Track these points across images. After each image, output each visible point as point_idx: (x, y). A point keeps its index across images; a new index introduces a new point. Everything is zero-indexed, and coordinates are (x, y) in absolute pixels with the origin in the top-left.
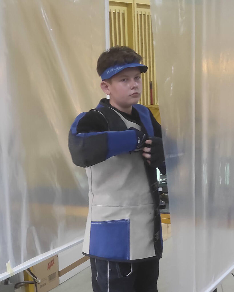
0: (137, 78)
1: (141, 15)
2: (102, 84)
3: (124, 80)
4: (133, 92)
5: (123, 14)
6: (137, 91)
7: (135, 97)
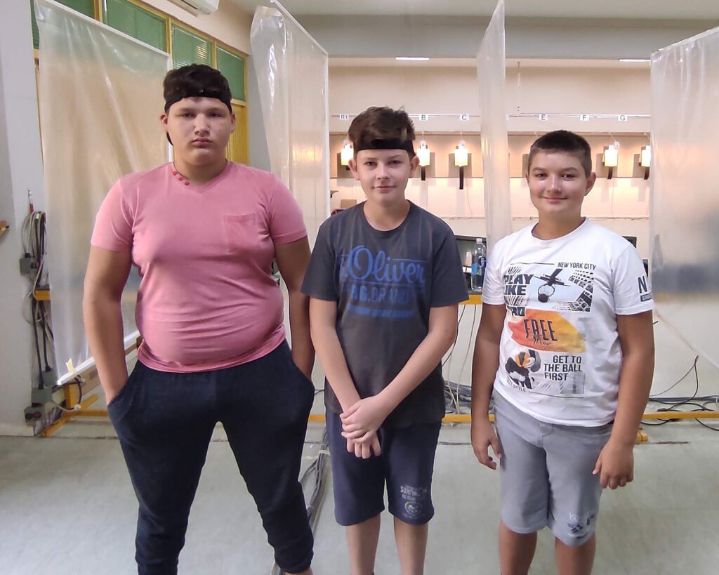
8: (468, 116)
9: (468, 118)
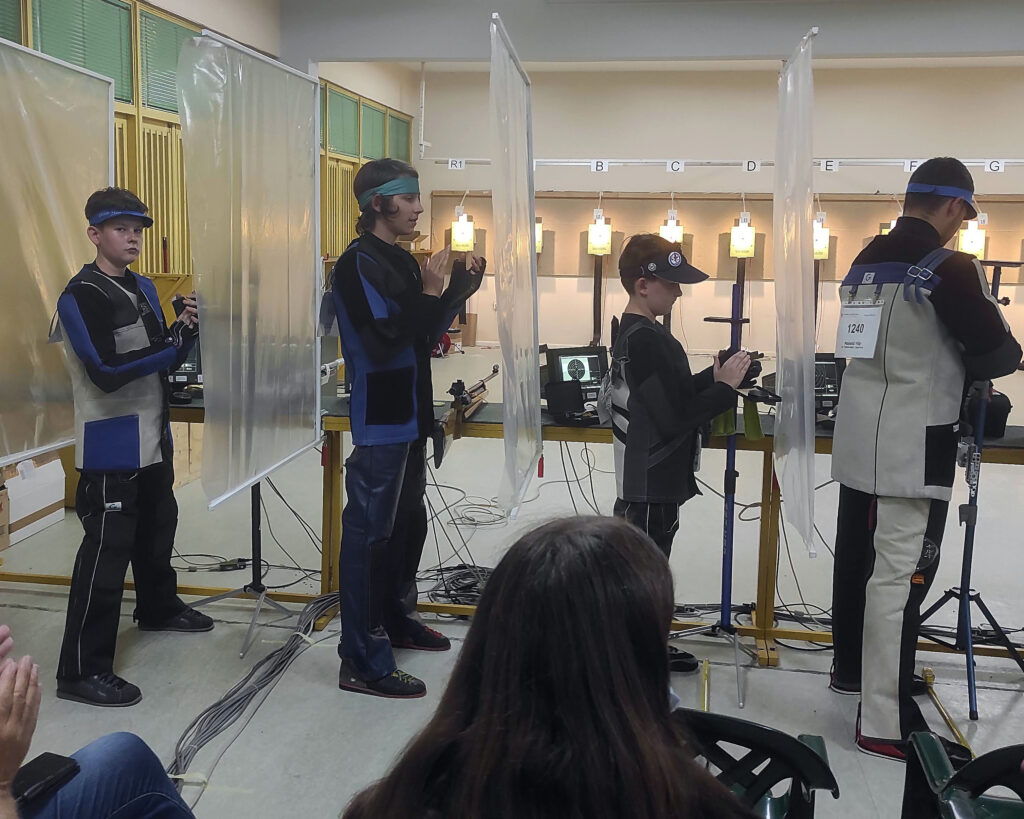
0: (138, 231)
1: (149, 134)
2: (90, 229)
3: (120, 229)
4: (131, 246)
5: (121, 129)
6: (135, 246)
7: (133, 253)
8: (682, 163)
9: (682, 169)
